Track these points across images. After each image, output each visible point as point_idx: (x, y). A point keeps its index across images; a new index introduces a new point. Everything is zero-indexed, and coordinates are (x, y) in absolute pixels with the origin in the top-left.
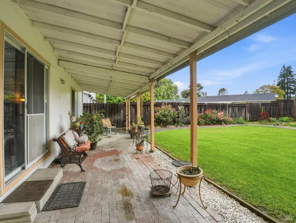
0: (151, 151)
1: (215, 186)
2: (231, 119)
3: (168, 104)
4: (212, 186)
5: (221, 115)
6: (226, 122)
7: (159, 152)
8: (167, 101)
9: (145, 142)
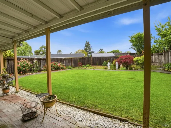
0: (16, 92)
1: (62, 103)
2: (65, 67)
3: (26, 59)
4: (61, 103)
5: (60, 65)
6: (63, 69)
7: (23, 92)
8: (25, 57)
9: (10, 87)
